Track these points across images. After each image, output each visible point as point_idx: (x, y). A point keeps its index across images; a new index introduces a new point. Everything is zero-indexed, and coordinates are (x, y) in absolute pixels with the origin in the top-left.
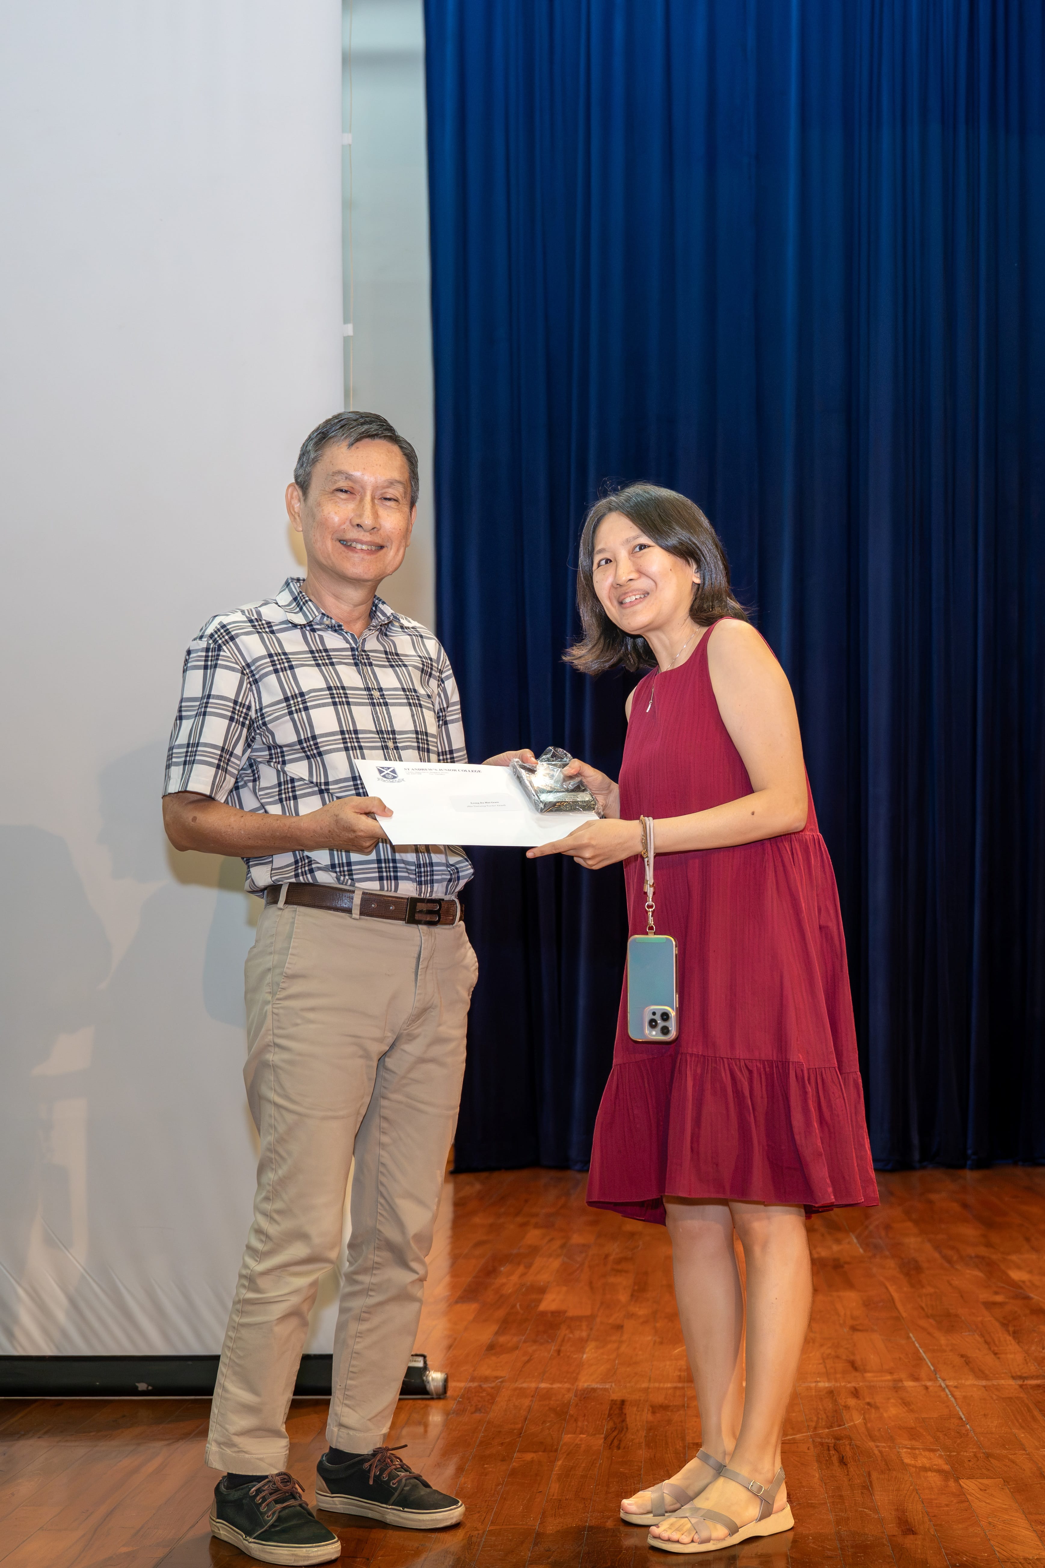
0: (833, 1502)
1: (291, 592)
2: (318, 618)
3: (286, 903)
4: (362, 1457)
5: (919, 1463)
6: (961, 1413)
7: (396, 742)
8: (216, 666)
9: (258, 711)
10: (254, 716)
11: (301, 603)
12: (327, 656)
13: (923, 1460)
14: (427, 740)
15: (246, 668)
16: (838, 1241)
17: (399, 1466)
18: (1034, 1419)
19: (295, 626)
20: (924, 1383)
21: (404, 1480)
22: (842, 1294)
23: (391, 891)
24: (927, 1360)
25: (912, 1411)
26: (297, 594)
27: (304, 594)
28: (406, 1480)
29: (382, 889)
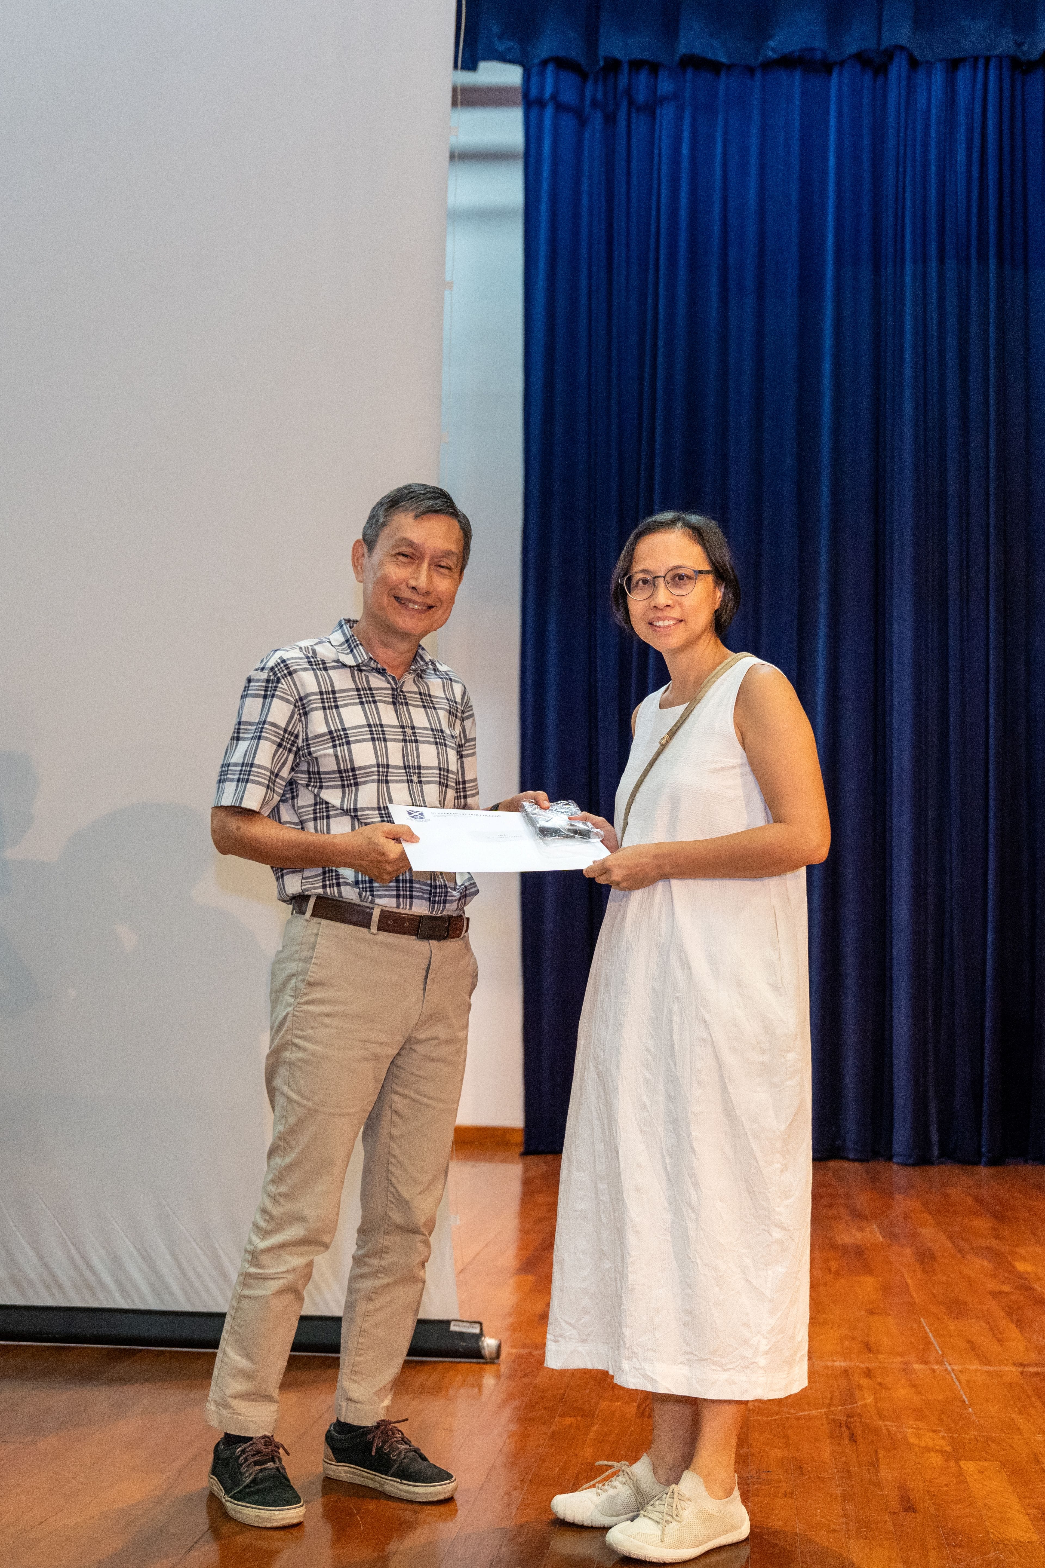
0: (841, 1477)
1: (345, 635)
2: (366, 661)
3: (313, 915)
4: (364, 1429)
5: (923, 1444)
6: (964, 1397)
7: (420, 777)
8: (273, 696)
9: (305, 740)
10: (300, 745)
11: (353, 646)
12: (371, 694)
13: (928, 1440)
14: (447, 777)
15: (298, 701)
16: (861, 1229)
17: (399, 1439)
18: (1033, 1406)
19: (344, 666)
20: (932, 1366)
21: (403, 1453)
22: (861, 1278)
23: (406, 909)
24: (936, 1345)
25: (919, 1392)
26: (349, 637)
27: (355, 637)
28: (405, 1452)
29: (398, 907)
